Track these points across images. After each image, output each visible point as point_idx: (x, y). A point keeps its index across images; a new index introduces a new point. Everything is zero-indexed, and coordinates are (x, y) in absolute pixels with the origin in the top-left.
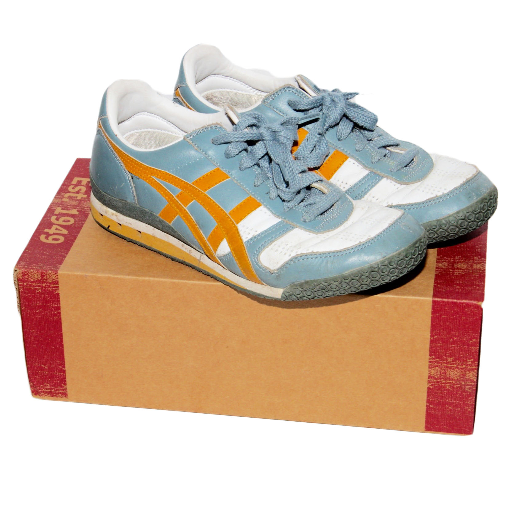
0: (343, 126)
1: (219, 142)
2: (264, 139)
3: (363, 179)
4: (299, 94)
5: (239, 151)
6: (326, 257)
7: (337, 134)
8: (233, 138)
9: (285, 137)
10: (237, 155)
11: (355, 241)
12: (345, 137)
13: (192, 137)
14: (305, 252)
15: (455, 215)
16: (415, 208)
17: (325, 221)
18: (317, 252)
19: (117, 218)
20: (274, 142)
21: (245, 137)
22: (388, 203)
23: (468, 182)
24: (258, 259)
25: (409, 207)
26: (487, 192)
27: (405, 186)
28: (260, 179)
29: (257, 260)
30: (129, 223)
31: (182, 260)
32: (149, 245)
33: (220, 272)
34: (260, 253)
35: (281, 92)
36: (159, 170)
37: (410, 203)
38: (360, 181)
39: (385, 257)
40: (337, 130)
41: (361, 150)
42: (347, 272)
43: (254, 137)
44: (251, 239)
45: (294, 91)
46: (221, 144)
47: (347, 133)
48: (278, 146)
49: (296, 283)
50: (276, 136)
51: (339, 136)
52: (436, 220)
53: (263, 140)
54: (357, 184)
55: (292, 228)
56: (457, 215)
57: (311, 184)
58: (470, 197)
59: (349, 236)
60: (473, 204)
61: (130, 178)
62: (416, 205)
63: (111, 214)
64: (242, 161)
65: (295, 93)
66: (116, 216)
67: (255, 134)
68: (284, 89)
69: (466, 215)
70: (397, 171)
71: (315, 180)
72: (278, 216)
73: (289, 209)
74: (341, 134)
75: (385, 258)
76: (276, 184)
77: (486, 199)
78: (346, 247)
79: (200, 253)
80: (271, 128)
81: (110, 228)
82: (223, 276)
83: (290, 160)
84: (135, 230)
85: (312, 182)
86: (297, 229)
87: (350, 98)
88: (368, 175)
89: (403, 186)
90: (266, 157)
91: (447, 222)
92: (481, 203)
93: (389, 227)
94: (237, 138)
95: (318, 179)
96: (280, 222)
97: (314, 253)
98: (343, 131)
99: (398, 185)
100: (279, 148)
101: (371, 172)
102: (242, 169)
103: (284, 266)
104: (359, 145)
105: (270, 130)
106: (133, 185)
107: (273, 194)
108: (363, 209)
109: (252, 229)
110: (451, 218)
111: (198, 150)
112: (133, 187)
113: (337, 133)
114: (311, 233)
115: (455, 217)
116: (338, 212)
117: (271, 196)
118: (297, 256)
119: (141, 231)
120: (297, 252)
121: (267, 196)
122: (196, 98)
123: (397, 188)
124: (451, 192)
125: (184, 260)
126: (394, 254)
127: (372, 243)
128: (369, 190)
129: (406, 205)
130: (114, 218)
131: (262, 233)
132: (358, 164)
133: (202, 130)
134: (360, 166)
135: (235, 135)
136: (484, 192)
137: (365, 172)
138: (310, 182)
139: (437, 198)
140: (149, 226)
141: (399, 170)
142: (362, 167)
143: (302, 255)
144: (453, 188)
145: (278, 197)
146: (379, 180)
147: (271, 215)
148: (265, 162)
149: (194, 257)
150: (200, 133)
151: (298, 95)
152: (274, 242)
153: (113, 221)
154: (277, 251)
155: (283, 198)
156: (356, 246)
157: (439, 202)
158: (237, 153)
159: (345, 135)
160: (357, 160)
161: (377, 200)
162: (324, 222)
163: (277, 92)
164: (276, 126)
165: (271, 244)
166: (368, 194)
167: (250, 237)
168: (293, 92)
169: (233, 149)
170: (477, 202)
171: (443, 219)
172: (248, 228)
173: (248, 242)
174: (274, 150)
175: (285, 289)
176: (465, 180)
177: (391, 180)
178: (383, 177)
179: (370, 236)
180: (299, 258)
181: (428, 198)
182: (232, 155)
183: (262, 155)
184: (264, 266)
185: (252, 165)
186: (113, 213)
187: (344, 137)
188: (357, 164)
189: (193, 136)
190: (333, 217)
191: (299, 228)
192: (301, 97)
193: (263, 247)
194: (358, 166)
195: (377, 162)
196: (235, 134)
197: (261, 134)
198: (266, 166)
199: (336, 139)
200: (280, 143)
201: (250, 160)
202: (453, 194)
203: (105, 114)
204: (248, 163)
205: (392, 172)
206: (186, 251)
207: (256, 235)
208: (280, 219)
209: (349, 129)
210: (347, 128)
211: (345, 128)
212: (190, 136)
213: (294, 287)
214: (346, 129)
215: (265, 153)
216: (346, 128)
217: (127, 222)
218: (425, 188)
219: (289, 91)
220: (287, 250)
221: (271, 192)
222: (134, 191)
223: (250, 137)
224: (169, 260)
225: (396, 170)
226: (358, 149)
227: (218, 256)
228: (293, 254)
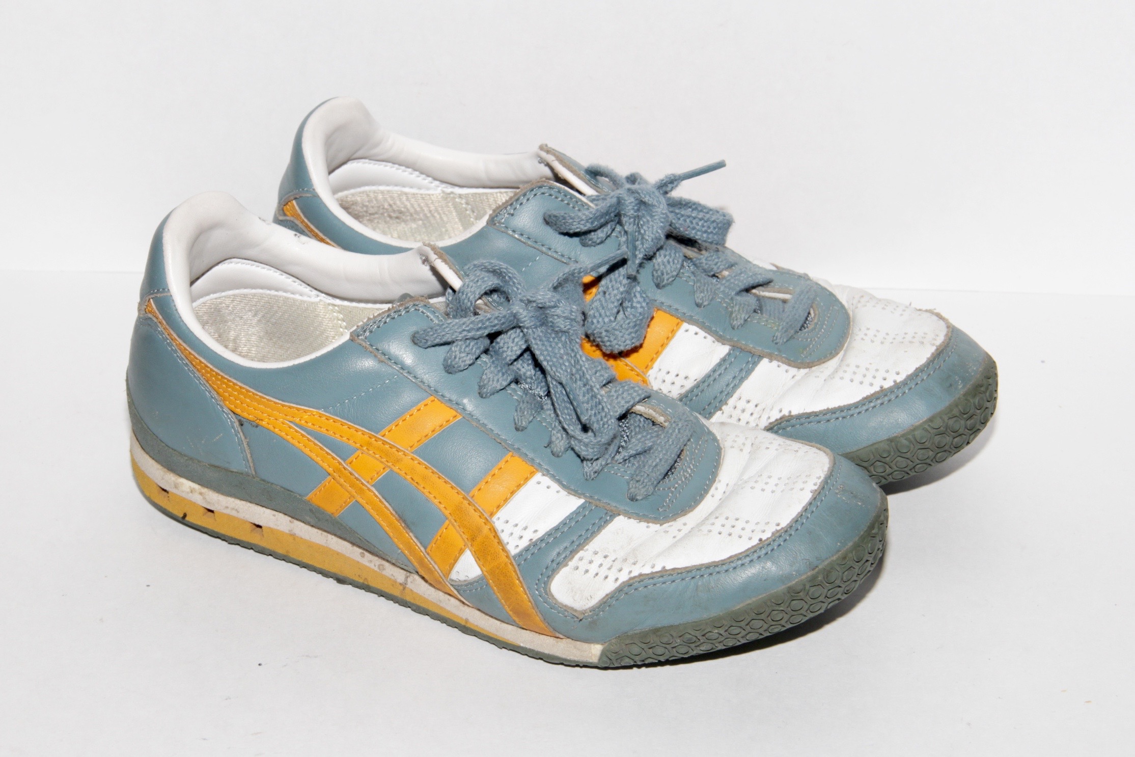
0: (665, 256)
1: (429, 343)
2: (521, 325)
3: (719, 365)
4: (565, 198)
5: (474, 357)
6: (693, 578)
7: (653, 276)
8: (460, 333)
9: (566, 318)
10: (470, 365)
11: (750, 539)
12: (670, 280)
13: (367, 334)
14: (647, 570)
15: (926, 426)
16: (840, 419)
17: (673, 489)
18: (674, 569)
19: (204, 498)
20: (544, 328)
21: (485, 328)
22: (781, 411)
23: (939, 353)
24: (548, 590)
25: (828, 417)
26: (980, 369)
27: (807, 370)
28: (526, 413)
29: (547, 594)
30: (233, 509)
31: (363, 583)
32: (281, 551)
33: (454, 611)
34: (550, 580)
35: (526, 199)
36: (303, 409)
37: (828, 409)
38: (714, 371)
39: (817, 567)
40: (654, 266)
41: (706, 303)
42: (742, 605)
43: (503, 323)
44: (527, 549)
45: (552, 192)
46: (433, 346)
47: (675, 271)
48: (554, 338)
49: (630, 633)
50: (547, 317)
51: (657, 279)
52: (888, 440)
53: (520, 327)
54: (708, 376)
55: (611, 516)
56: (929, 425)
57: (630, 409)
58: (951, 385)
59: (733, 527)
60: (959, 399)
61: (237, 424)
62: (842, 411)
63: (188, 490)
64: (484, 377)
65: (556, 198)
66: (201, 494)
67: (504, 317)
68: (532, 190)
69: (947, 423)
70: (787, 341)
71: (637, 399)
72: (576, 493)
73: (596, 474)
74: (663, 274)
75: (817, 570)
76: (566, 427)
77: (981, 386)
78: (733, 553)
79: (405, 572)
80: (534, 301)
81: (187, 519)
82: (461, 618)
83: (583, 368)
84: (245, 522)
85: (631, 403)
86: (621, 517)
87: (671, 190)
88: (729, 354)
89: (803, 371)
90: (527, 356)
91: (910, 442)
92: (974, 396)
93: (815, 499)
94: (469, 331)
95: (643, 396)
96: (583, 507)
97: (668, 573)
98: (665, 267)
99: (793, 371)
100: (557, 344)
101: (734, 347)
102: (484, 396)
103: (605, 603)
104: (702, 294)
105: (534, 305)
106: (243, 438)
107: (560, 443)
108: (741, 450)
109: (525, 528)
110: (918, 433)
111: (386, 361)
112: (245, 444)
113: (655, 273)
114: (650, 524)
115: (927, 430)
116: (693, 465)
117: (555, 450)
118: (631, 581)
119: (261, 524)
120: (630, 572)
121: (548, 450)
122: (339, 220)
123: (793, 377)
124: (911, 378)
125: (366, 583)
126: (834, 558)
127: (785, 540)
128: (736, 387)
129: (821, 412)
130: (197, 499)
131: (549, 534)
132: (706, 335)
133: (388, 316)
134: (710, 338)
135: (464, 327)
136: (975, 370)
137: (723, 350)
138: (628, 405)
139: (883, 393)
140: (281, 515)
141: (792, 337)
142: (713, 339)
143: (641, 578)
144: (914, 369)
145: (570, 452)
146: (755, 364)
147: (561, 490)
148: (525, 365)
149: (390, 579)
150: (385, 322)
151: (562, 200)
152: (578, 552)
153: (194, 504)
154: (587, 571)
155: (583, 454)
156: (755, 548)
157: (890, 401)
158: (471, 361)
159: (671, 275)
160: (702, 326)
161: (756, 406)
162: (672, 492)
163: (517, 200)
164: (544, 295)
165: (573, 557)
166: (736, 396)
167: (524, 543)
168: (551, 195)
169: (462, 354)
170: (965, 395)
171: (903, 436)
172: (516, 525)
173: (520, 555)
174: (547, 350)
175: (607, 644)
176: (933, 349)
177: (778, 361)
178: (761, 357)
179: (778, 525)
180: (636, 585)
181: (865, 396)
182: (460, 366)
183: (519, 352)
184: (562, 604)
185: (505, 383)
186: (194, 489)
187: (668, 280)
188: (702, 333)
189: (371, 332)
190: (686, 478)
191: (625, 516)
192: (568, 204)
193: (554, 565)
194: (705, 338)
195: (742, 326)
196: (464, 324)
197: (515, 316)
198: (529, 373)
199: (653, 284)
200: (557, 332)
201: (500, 374)
202: (915, 383)
203: (163, 289)
204: (498, 380)
205: (776, 343)
206: (372, 566)
207: (537, 540)
208: (580, 498)
209: (678, 261)
210: (673, 261)
211: (669, 262)
212: (365, 331)
213: (628, 642)
214: (671, 263)
215: (524, 347)
216: (671, 260)
217: (227, 507)
218: (855, 373)
219: (543, 193)
220: (609, 569)
221: (554, 439)
222: (248, 451)
223: (494, 326)
224: (331, 581)
225: (785, 340)
226: (701, 302)
227: (453, 583)
228: (624, 577)
